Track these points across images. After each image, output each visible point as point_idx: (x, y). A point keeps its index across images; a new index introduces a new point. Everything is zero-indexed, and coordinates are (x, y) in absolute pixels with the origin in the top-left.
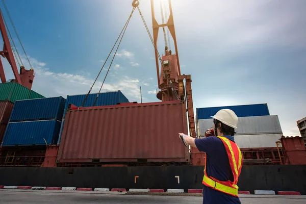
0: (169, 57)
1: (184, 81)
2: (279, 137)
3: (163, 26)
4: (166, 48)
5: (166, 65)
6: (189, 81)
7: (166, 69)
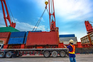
0: (53, 22)
1: (57, 29)
2: (77, 42)
3: (52, 14)
4: (52, 20)
5: (52, 24)
6: (58, 29)
7: (52, 25)
